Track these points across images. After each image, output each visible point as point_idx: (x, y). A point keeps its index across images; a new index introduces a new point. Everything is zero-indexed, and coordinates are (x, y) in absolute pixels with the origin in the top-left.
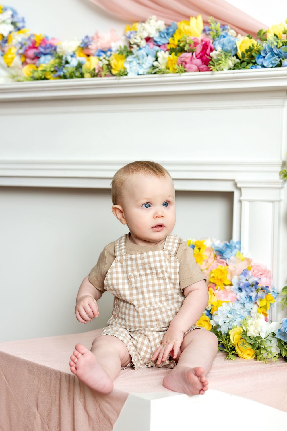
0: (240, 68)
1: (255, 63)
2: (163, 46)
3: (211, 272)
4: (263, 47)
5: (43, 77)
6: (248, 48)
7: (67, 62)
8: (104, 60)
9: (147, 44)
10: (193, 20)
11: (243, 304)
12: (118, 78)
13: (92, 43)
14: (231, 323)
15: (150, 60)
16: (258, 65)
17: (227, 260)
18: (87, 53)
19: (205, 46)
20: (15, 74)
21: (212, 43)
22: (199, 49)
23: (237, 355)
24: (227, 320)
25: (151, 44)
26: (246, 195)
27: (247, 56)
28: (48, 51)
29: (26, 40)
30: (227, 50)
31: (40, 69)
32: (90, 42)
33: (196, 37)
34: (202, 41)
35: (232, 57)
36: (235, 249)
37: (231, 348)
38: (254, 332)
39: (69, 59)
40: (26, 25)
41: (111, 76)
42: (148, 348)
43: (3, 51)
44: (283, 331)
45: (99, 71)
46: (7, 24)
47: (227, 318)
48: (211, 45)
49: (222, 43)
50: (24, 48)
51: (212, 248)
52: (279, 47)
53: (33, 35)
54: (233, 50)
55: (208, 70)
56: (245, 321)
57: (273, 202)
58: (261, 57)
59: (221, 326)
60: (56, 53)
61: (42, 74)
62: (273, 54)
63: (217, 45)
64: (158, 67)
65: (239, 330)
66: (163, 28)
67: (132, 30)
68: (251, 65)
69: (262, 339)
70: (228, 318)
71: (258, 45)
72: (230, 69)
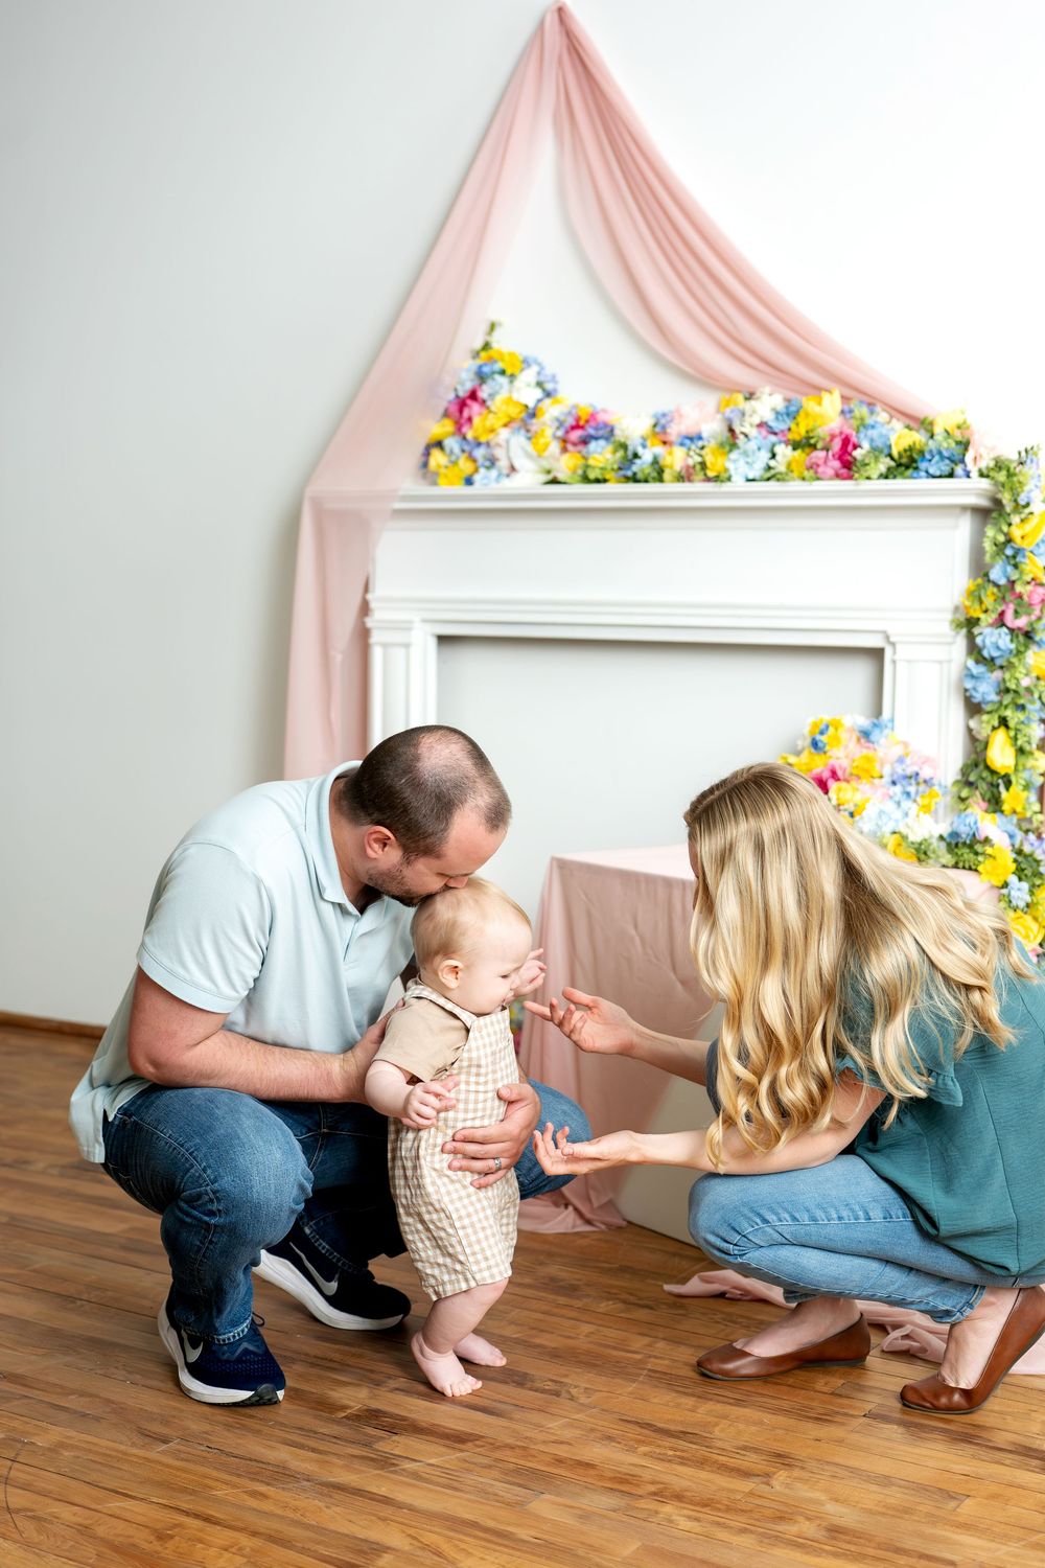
0: (896, 475)
1: (916, 468)
2: (783, 435)
3: (853, 761)
4: (928, 445)
5: (601, 478)
6: (907, 447)
7: (636, 456)
8: (695, 455)
9: (760, 434)
10: (826, 395)
11: (899, 803)
12: (718, 484)
13: (672, 425)
15: (765, 455)
16: (921, 472)
17: (876, 744)
18: (666, 440)
19: (846, 441)
20: (548, 467)
21: (856, 437)
22: (837, 445)
25: (765, 433)
26: (903, 652)
27: (906, 457)
28: (601, 433)
29: (567, 415)
30: (878, 448)
31: (593, 463)
32: (668, 422)
33: (833, 426)
34: (841, 433)
35: (885, 458)
36: (886, 729)
39: (640, 451)
41: (707, 481)
43: (529, 431)
44: (953, 832)
45: (688, 473)
46: (533, 387)
48: (854, 439)
49: (871, 437)
50: (564, 428)
51: (853, 727)
53: (576, 407)
54: (885, 447)
55: (850, 477)
57: (940, 662)
58: (926, 460)
60: (615, 437)
61: (599, 474)
62: (942, 457)
63: (863, 438)
64: (775, 470)
66: (781, 406)
67: (733, 407)
68: (911, 471)
69: (928, 845)
71: (922, 443)
72: (882, 477)
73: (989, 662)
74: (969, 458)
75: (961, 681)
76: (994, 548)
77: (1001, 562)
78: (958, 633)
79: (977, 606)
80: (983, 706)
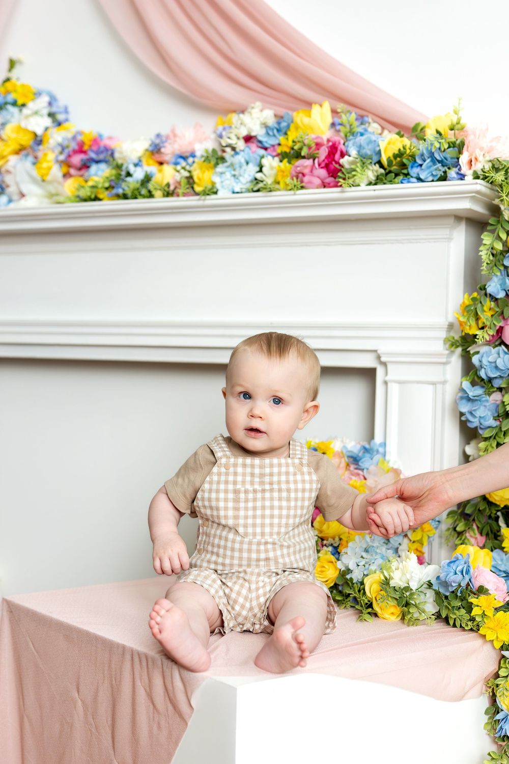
0: (385, 181)
1: (407, 175)
2: (272, 149)
4: (419, 149)
5: (93, 196)
6: (397, 152)
7: (129, 174)
8: (182, 171)
9: (248, 147)
10: (316, 109)
12: (203, 197)
13: (166, 144)
14: (367, 566)
15: (252, 169)
16: (412, 177)
17: (365, 471)
18: (160, 159)
20: (53, 191)
21: (344, 144)
22: (323, 153)
23: (376, 615)
24: (361, 562)
25: (253, 146)
26: (394, 373)
27: (396, 163)
28: (102, 157)
29: (68, 140)
30: (366, 154)
31: (90, 183)
32: (163, 142)
33: (320, 135)
34: (328, 141)
35: (373, 166)
36: (377, 454)
37: (367, 604)
38: (401, 580)
39: (132, 169)
40: (71, 116)
41: (192, 195)
42: (247, 601)
43: (36, 158)
44: (443, 579)
45: (176, 188)
46: (42, 116)
47: (361, 559)
48: (341, 147)
49: (358, 144)
50: (66, 151)
51: (342, 452)
52: (443, 150)
53: (80, 133)
54: (374, 154)
55: (337, 185)
56: (388, 563)
57: (434, 384)
58: (416, 165)
59: (352, 571)
60: (114, 159)
61: (92, 192)
62: (434, 161)
63: (351, 147)
64: (262, 181)
65: (379, 577)
66: (271, 121)
67: (226, 125)
68: (401, 177)
69: (413, 592)
70: (364, 558)
71: (412, 148)
72: (370, 184)
73: (487, 384)
74: (464, 159)
75: (455, 404)
76: (491, 257)
77: (499, 274)
78: (452, 352)
79: (473, 323)
80: (480, 432)
